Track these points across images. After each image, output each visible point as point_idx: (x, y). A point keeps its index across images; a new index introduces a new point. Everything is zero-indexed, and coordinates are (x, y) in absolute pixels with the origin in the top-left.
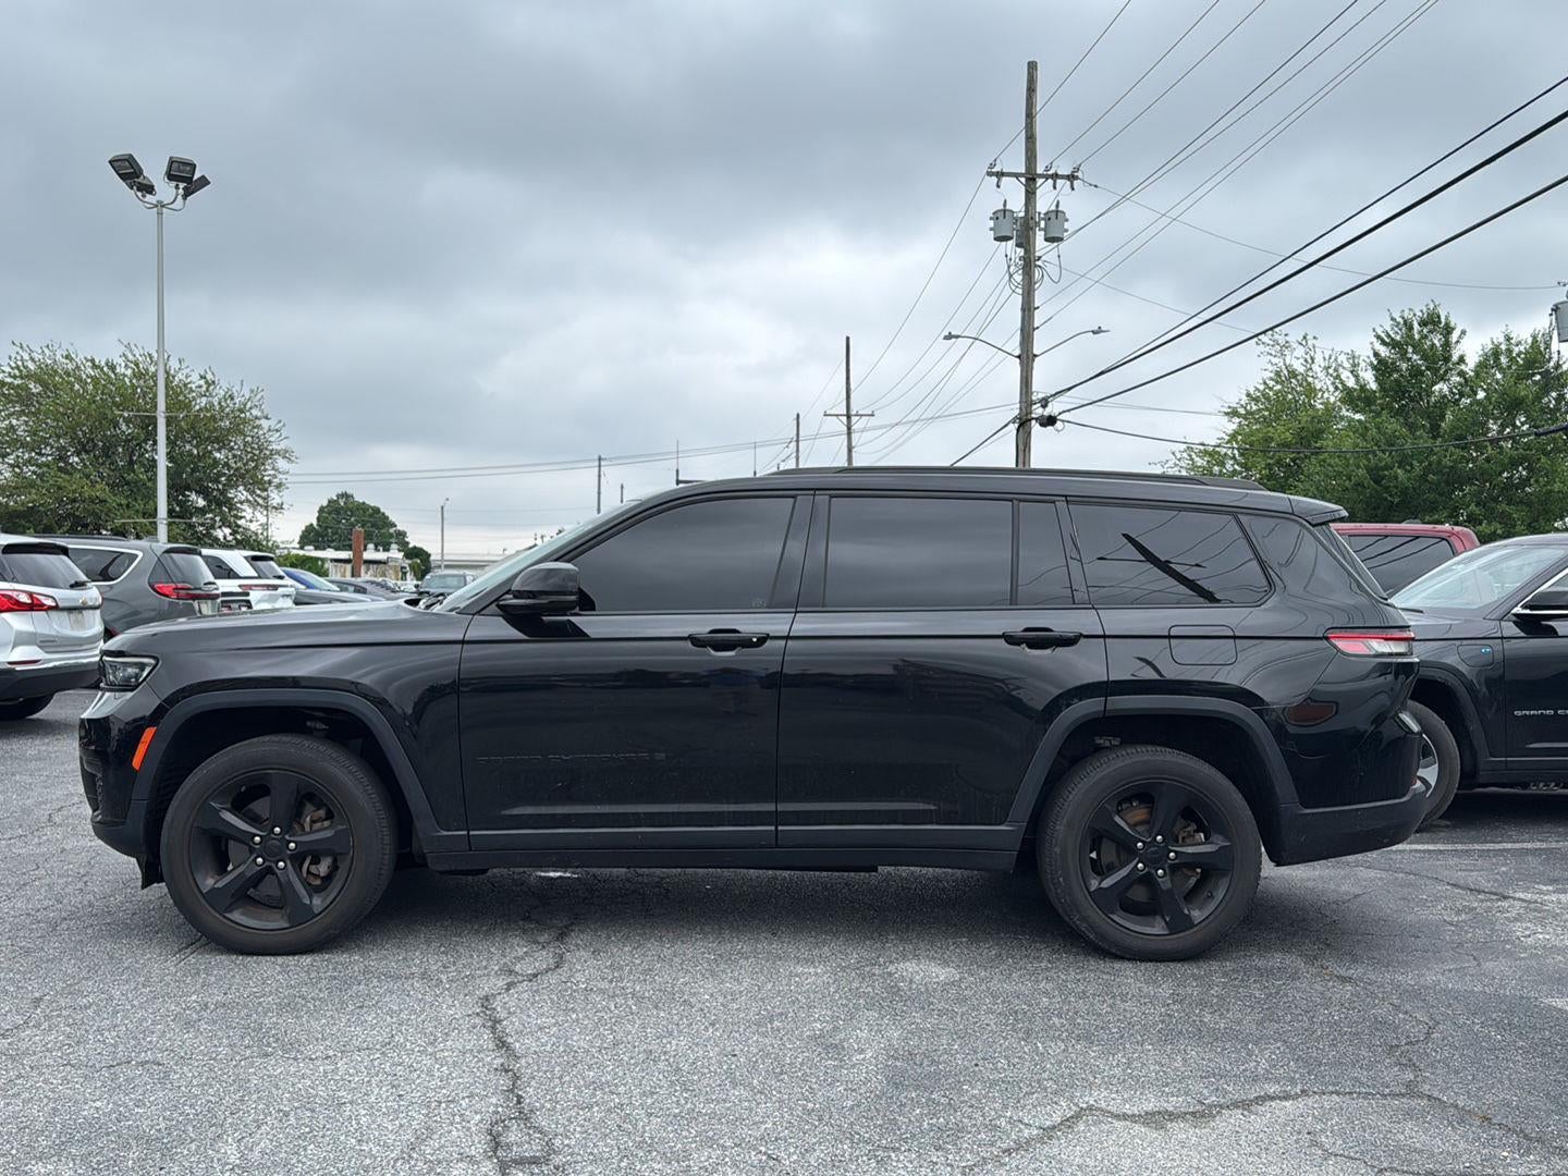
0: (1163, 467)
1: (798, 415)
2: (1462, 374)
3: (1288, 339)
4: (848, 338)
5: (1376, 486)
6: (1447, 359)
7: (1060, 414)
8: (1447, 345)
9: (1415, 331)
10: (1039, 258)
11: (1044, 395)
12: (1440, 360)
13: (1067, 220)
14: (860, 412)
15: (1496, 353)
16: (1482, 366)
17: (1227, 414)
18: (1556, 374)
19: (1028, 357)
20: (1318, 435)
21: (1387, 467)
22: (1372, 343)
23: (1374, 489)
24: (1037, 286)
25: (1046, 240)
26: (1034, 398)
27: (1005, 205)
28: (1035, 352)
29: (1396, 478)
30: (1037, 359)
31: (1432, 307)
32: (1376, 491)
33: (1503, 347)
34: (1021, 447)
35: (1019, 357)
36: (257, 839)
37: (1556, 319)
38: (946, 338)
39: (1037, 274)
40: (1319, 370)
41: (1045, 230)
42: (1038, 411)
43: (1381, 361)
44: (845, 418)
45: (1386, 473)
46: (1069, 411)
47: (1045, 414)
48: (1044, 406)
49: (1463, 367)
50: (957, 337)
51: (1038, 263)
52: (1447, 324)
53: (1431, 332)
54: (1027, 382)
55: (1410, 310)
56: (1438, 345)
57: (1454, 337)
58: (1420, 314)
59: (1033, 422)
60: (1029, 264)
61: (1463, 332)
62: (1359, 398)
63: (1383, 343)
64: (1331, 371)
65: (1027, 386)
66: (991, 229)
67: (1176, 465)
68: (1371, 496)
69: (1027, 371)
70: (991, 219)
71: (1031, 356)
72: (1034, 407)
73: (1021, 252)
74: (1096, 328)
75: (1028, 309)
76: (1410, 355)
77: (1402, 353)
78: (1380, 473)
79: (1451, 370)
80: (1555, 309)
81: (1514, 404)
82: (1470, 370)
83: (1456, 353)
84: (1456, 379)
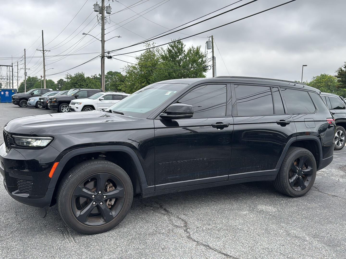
0: (123, 69)
1: (25, 49)
2: (184, 54)
3: (150, 43)
4: (43, 31)
6: (182, 50)
7: (113, 56)
8: (182, 48)
9: (176, 44)
10: (105, 17)
11: (108, 51)
12: (180, 51)
13: (111, 9)
14: (46, 50)
15: (190, 50)
16: (188, 53)
17: (136, 58)
18: (201, 55)
19: (103, 41)
20: (156, 64)
21: (171, 73)
22: (168, 46)
24: (105, 24)
25: (107, 13)
26: (105, 51)
27: (97, 3)
28: (105, 40)
29: (173, 75)
30: (105, 42)
31: (179, 39)
33: (192, 49)
34: (102, 63)
35: (101, 41)
36: (93, 196)
37: (207, 44)
38: (83, 34)
39: (105, 21)
40: (155, 51)
41: (106, 10)
42: (106, 54)
43: (169, 50)
44: (42, 51)
45: (171, 74)
46: (116, 55)
47: (109, 55)
48: (109, 54)
49: (185, 52)
50: (86, 34)
51: (105, 18)
52: (182, 43)
53: (179, 44)
54: (103, 47)
55: (175, 39)
56: (180, 47)
57: (183, 46)
58: (177, 40)
59: (105, 57)
60: (103, 18)
61: (185, 45)
62: (165, 57)
63: (170, 46)
64: (158, 51)
65: (103, 49)
66: (93, 8)
67: (126, 69)
69: (103, 45)
70: (93, 6)
71: (104, 41)
72: (105, 54)
73: (101, 15)
74: (119, 36)
75: (103, 29)
76: (175, 49)
77: (173, 48)
78: (170, 74)
79: (183, 53)
80: (207, 42)
81: (194, 61)
82: (186, 53)
83: (183, 50)
84: (183, 55)
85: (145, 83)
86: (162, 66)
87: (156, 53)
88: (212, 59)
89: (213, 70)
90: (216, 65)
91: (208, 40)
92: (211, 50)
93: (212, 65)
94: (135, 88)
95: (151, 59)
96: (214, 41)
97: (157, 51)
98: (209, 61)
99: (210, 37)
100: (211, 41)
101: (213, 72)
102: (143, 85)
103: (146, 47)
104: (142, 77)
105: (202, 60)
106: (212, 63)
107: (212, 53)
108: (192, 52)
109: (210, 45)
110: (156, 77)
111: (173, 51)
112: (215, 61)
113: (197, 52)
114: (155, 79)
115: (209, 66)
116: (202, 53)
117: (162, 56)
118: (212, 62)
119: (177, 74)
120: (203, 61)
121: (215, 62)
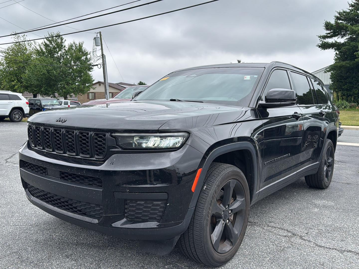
5: (48, 74)
6: (62, 46)
8: (62, 42)
9: (54, 38)
12: (60, 46)
15: (72, 46)
16: (69, 49)
18: (85, 52)
20: (28, 60)
23: (48, 75)
29: (53, 73)
31: (58, 33)
32: (48, 76)
36: (223, 212)
37: (95, 41)
43: (46, 44)
45: (51, 71)
49: (65, 48)
52: (62, 38)
53: (58, 39)
55: (53, 33)
58: (56, 34)
61: (65, 40)
68: (47, 77)
76: (53, 43)
77: (51, 43)
78: (49, 71)
79: (62, 49)
80: (95, 38)
81: (78, 59)
82: (67, 49)
83: (64, 44)
84: (64, 51)
85: (15, 82)
86: (38, 62)
87: (28, 47)
88: (101, 57)
89: (103, 69)
90: (106, 64)
91: (96, 36)
92: (100, 47)
93: (102, 64)
94: (2, 87)
95: (21, 53)
96: (102, 38)
97: (29, 45)
98: (98, 59)
99: (98, 33)
100: (99, 37)
101: (104, 71)
102: (14, 84)
103: (14, 39)
104: (10, 74)
105: (86, 58)
106: (102, 62)
107: (101, 50)
108: (74, 48)
109: (98, 41)
110: (30, 75)
111: (51, 46)
112: (105, 59)
113: (80, 49)
114: (28, 77)
115: (99, 64)
116: (85, 50)
117: (37, 50)
118: (102, 60)
119: (58, 72)
120: (88, 59)
121: (106, 61)
